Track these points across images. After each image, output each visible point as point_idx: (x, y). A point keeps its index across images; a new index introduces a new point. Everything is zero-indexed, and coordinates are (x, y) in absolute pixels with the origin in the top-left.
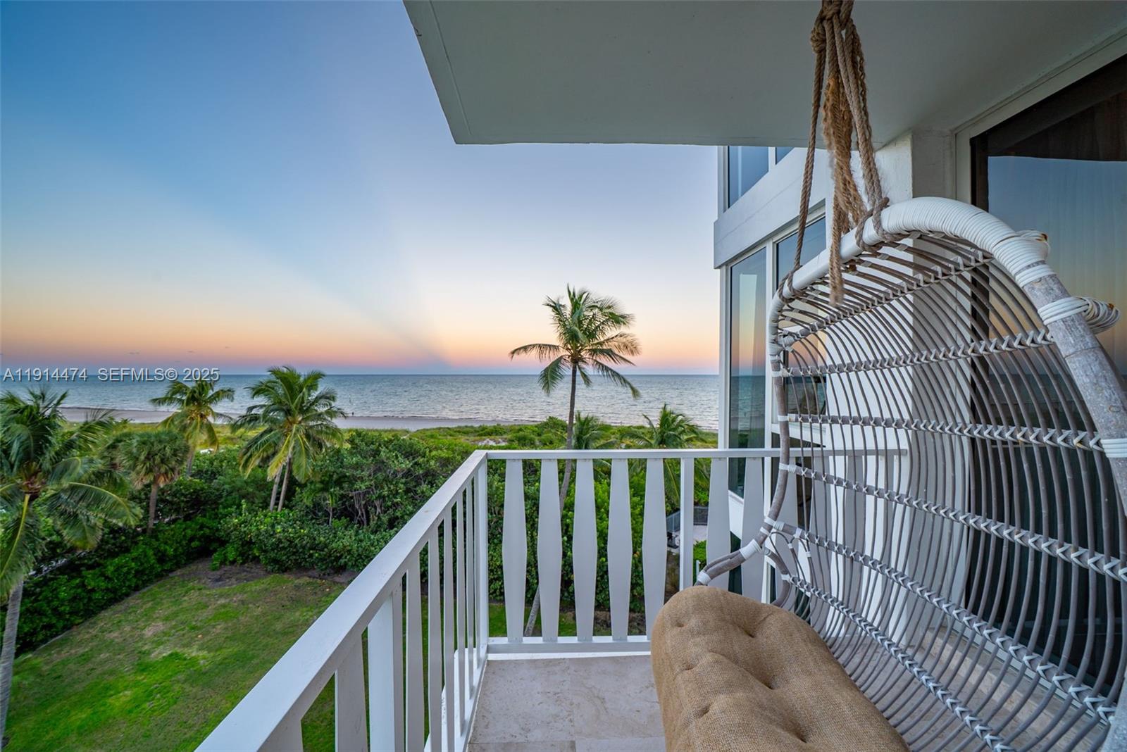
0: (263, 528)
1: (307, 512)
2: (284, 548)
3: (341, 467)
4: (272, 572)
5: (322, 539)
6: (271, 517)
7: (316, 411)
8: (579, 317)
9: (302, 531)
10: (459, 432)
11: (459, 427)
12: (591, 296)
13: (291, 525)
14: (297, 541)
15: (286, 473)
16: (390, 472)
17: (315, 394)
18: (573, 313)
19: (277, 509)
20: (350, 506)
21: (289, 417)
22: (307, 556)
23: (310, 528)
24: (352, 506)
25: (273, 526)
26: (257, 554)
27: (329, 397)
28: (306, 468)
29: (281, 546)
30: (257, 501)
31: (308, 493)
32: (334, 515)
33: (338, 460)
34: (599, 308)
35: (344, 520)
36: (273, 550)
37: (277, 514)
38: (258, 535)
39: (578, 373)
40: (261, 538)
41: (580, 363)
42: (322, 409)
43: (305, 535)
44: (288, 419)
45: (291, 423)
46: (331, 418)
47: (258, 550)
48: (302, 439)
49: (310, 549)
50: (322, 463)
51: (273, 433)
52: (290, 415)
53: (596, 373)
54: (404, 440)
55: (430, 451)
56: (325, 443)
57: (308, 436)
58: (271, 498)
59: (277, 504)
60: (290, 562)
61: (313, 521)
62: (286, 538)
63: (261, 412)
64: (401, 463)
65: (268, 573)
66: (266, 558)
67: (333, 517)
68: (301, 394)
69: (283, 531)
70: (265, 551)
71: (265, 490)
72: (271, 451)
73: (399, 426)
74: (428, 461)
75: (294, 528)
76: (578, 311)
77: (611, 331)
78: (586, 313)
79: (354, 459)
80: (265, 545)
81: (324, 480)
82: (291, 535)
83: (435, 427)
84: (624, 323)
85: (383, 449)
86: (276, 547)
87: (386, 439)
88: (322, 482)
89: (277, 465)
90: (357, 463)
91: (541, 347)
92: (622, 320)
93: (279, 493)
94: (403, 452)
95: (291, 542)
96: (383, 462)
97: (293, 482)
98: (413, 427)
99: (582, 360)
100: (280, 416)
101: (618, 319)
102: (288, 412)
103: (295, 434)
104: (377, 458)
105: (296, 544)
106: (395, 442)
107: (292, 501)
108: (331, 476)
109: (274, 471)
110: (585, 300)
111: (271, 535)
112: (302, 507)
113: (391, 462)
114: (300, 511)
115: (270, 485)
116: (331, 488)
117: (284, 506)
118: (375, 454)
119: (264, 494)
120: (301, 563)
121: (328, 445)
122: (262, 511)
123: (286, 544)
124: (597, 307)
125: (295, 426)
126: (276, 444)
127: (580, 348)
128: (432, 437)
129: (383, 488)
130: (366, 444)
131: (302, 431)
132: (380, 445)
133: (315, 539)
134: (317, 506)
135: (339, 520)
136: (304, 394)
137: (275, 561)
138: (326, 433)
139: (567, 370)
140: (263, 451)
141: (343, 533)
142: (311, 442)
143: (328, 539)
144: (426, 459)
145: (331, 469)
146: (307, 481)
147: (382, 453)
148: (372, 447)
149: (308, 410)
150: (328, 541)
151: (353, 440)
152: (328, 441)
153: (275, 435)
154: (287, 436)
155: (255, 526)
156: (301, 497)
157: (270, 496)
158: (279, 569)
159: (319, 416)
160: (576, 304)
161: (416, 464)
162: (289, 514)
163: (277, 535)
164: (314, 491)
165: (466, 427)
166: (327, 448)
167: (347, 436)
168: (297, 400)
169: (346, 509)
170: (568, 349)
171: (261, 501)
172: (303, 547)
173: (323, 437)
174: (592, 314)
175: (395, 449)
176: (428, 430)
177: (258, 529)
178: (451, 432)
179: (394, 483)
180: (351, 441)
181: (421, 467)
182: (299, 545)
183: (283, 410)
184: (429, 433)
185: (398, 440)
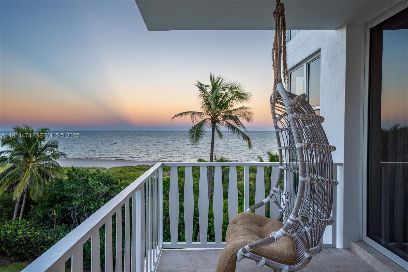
0: (9, 232)
1: (39, 221)
2: (23, 245)
3: (62, 191)
4: (15, 261)
5: (49, 238)
6: (14, 225)
7: (45, 154)
8: (216, 94)
9: (36, 233)
10: (139, 169)
11: (139, 166)
12: (224, 81)
13: (28, 230)
14: (32, 240)
15: (25, 196)
16: (94, 194)
17: (44, 144)
18: (212, 92)
19: (18, 220)
20: (67, 217)
21: (27, 159)
22: (39, 250)
23: (42, 232)
24: (69, 217)
25: (16, 231)
26: (4, 250)
27: (53, 145)
28: (39, 192)
29: (21, 243)
30: (4, 214)
31: (40, 208)
32: (56, 223)
33: (60, 186)
34: (229, 88)
35: (64, 226)
36: (16, 246)
37: (18, 222)
38: (5, 237)
39: (215, 130)
40: (8, 238)
41: (217, 124)
42: (49, 153)
43: (38, 236)
44: (26, 160)
45: (29, 163)
46: (55, 159)
47: (5, 247)
48: (36, 173)
49: (41, 245)
50: (50, 188)
51: (15, 169)
52: (28, 157)
53: (227, 130)
54: (103, 173)
55: (121, 181)
56: (51, 176)
57: (40, 171)
58: (14, 213)
59: (18, 216)
60: (27, 254)
61: (43, 227)
62: (25, 238)
63: (8, 155)
64: (102, 188)
65: (12, 262)
66: (11, 252)
67: (56, 224)
68: (36, 144)
69: (23, 233)
70: (11, 248)
71: (10, 207)
72: (14, 181)
73: (98, 165)
74: (119, 187)
75: (31, 231)
76: (216, 91)
77: (237, 104)
78: (221, 92)
79: (71, 185)
80: (10, 243)
81: (51, 200)
82: (29, 236)
83: (123, 166)
84: (246, 99)
85: (90, 179)
86: (18, 244)
87: (92, 173)
88: (49, 201)
89: (19, 190)
90: (73, 188)
91: (193, 113)
92: (244, 96)
93: (19, 209)
94: (103, 181)
95: (28, 241)
96: (90, 188)
97: (29, 202)
98: (108, 166)
99: (218, 121)
100: (21, 158)
101: (241, 96)
102: (26, 155)
103: (31, 170)
104: (86, 185)
105: (32, 242)
106: (98, 174)
107: (28, 214)
108: (55, 197)
109: (17, 194)
110: (220, 83)
111: (15, 237)
112: (35, 218)
113: (96, 188)
114: (34, 220)
115: (13, 203)
116: (56, 205)
117: (23, 217)
118: (85, 182)
119: (9, 210)
120: (35, 254)
121: (53, 177)
122: (8, 221)
123: (25, 242)
124: (228, 88)
125: (31, 164)
126: (18, 176)
127: (217, 114)
128: (121, 172)
129: (90, 204)
130: (79, 176)
131: (36, 168)
132: (88, 177)
133: (44, 238)
134: (45, 217)
135: (61, 225)
136: (37, 143)
137: (17, 254)
138: (52, 169)
139: (208, 128)
140: (10, 181)
141: (63, 234)
142: (41, 176)
143: (54, 238)
144: (118, 186)
145: (56, 192)
146: (39, 200)
147: (90, 182)
148: (83, 178)
149: (39, 154)
150: (54, 239)
151: (71, 173)
152: (53, 174)
153: (17, 170)
154: (25, 171)
155: (3, 231)
156: (34, 212)
157: (13, 211)
158: (19, 259)
159: (47, 158)
160: (215, 86)
161: (112, 188)
162: (26, 222)
163: (19, 236)
164: (44, 207)
165: (144, 165)
166: (52, 179)
167: (66, 171)
168: (32, 148)
169: (64, 219)
170: (209, 115)
171: (7, 214)
172: (37, 244)
173: (50, 172)
174: (225, 92)
175: (98, 179)
176: (118, 168)
177: (5, 233)
178: (134, 169)
179: (97, 201)
180: (69, 175)
181: (115, 190)
182: (34, 242)
183: (23, 154)
184: (118, 170)
185: (100, 174)
